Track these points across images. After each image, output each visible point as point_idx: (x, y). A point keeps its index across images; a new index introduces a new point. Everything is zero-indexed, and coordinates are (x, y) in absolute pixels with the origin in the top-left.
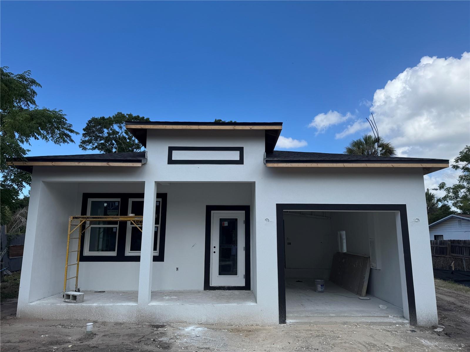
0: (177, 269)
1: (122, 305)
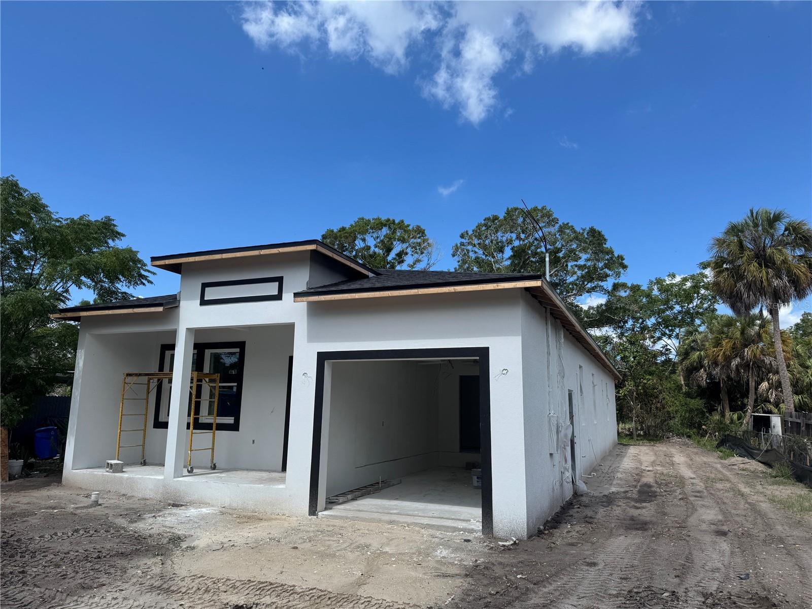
0: (253, 441)
1: (150, 478)
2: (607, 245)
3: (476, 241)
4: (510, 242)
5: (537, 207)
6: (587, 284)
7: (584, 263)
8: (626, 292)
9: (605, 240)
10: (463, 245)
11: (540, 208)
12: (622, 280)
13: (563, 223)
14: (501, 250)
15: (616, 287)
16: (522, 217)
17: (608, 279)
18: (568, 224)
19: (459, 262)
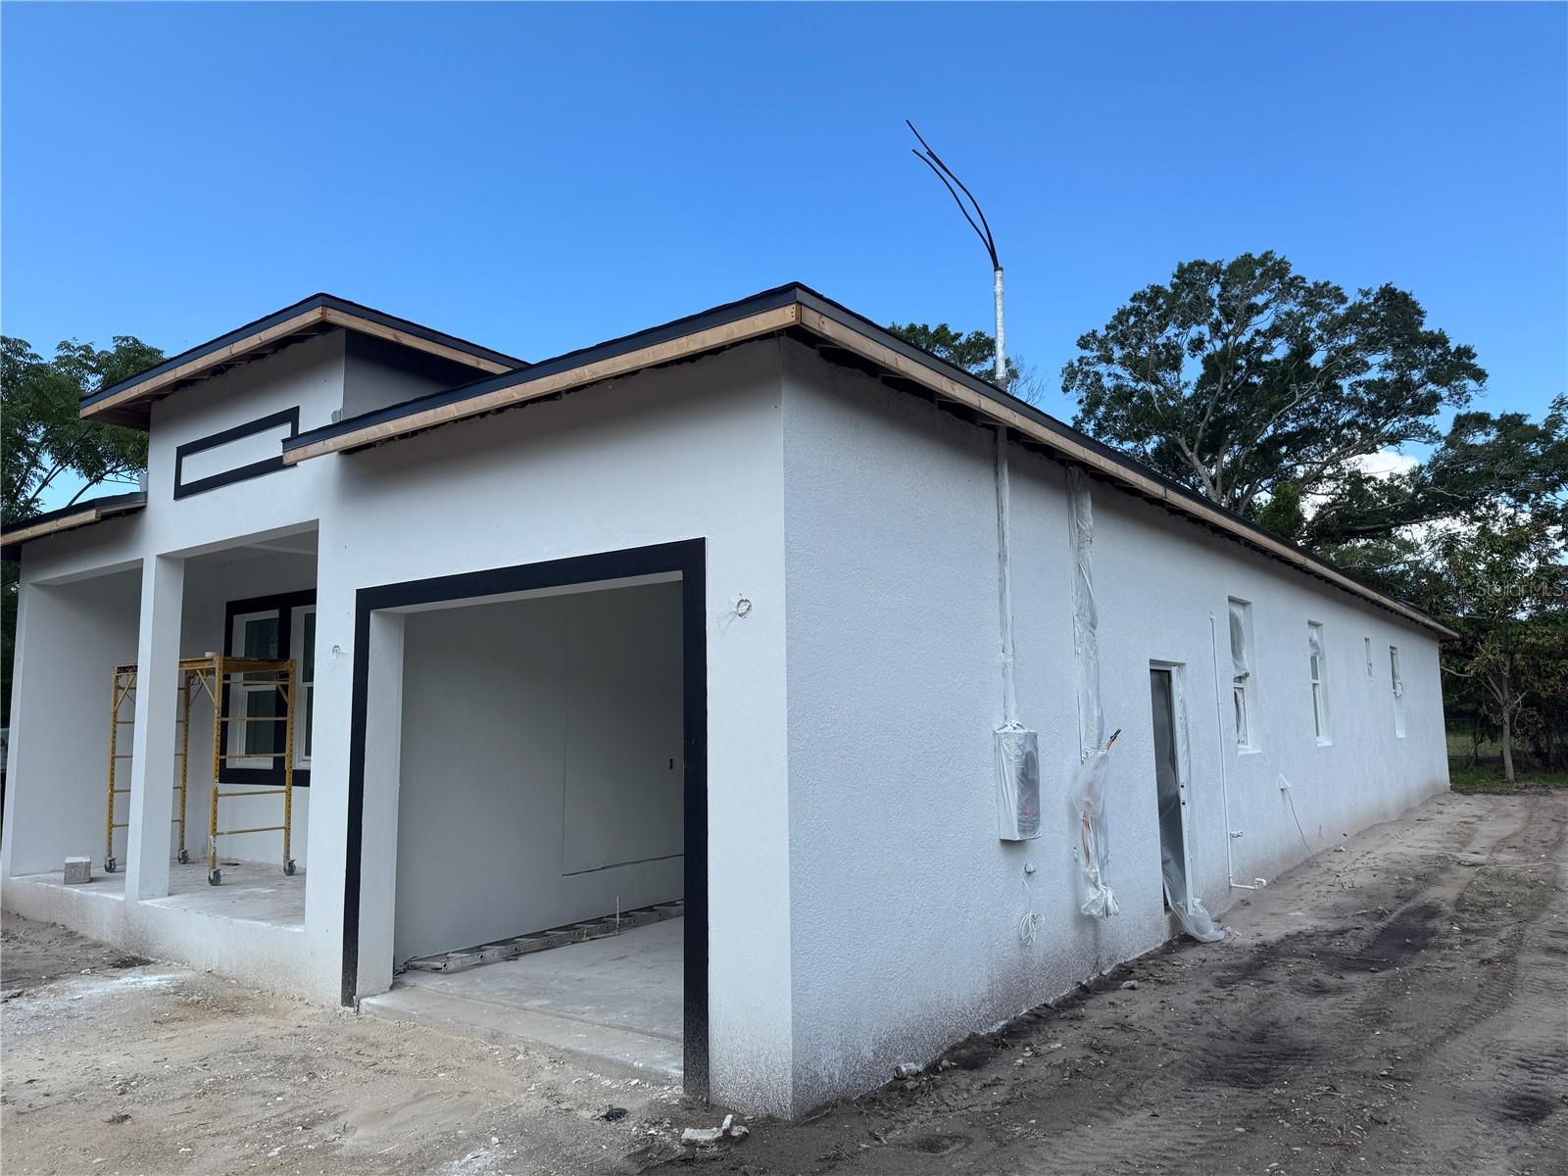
2: (1428, 326)
3: (1118, 353)
4: (1197, 345)
5: (1250, 255)
6: (1385, 424)
7: (1380, 375)
8: (1488, 434)
9: (1420, 313)
10: (1087, 364)
11: (1256, 256)
12: (1476, 406)
13: (1316, 284)
14: (1175, 364)
15: (1463, 424)
16: (1217, 282)
17: (1440, 406)
18: (1327, 284)
19: (1081, 402)
